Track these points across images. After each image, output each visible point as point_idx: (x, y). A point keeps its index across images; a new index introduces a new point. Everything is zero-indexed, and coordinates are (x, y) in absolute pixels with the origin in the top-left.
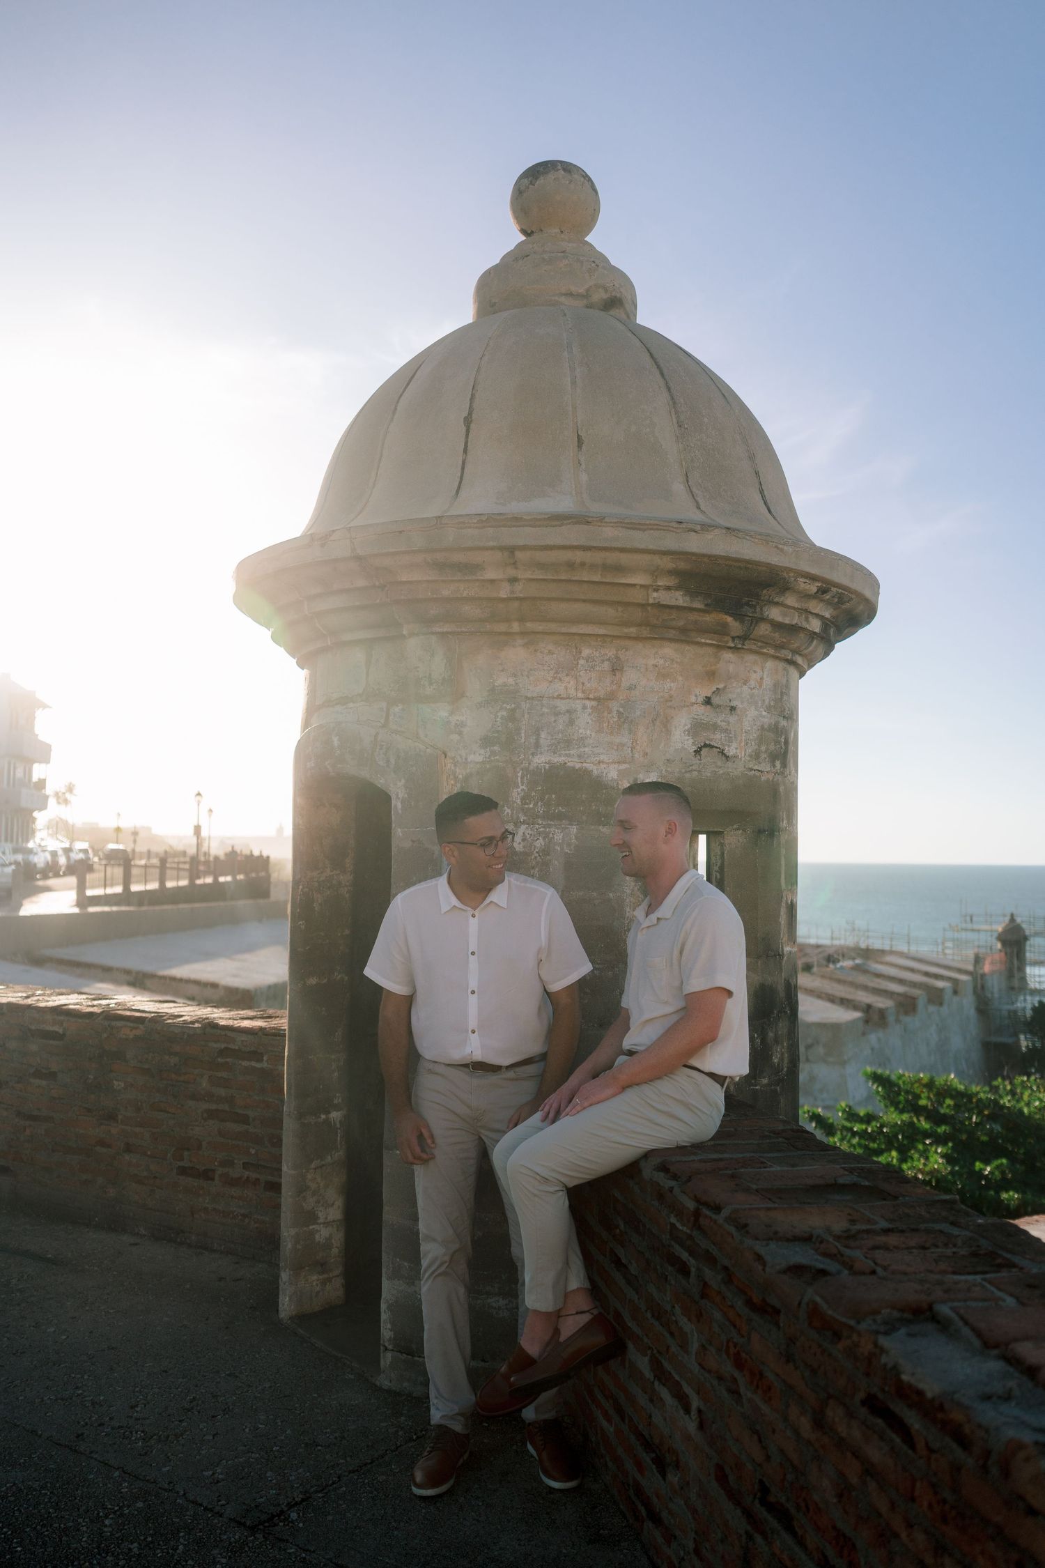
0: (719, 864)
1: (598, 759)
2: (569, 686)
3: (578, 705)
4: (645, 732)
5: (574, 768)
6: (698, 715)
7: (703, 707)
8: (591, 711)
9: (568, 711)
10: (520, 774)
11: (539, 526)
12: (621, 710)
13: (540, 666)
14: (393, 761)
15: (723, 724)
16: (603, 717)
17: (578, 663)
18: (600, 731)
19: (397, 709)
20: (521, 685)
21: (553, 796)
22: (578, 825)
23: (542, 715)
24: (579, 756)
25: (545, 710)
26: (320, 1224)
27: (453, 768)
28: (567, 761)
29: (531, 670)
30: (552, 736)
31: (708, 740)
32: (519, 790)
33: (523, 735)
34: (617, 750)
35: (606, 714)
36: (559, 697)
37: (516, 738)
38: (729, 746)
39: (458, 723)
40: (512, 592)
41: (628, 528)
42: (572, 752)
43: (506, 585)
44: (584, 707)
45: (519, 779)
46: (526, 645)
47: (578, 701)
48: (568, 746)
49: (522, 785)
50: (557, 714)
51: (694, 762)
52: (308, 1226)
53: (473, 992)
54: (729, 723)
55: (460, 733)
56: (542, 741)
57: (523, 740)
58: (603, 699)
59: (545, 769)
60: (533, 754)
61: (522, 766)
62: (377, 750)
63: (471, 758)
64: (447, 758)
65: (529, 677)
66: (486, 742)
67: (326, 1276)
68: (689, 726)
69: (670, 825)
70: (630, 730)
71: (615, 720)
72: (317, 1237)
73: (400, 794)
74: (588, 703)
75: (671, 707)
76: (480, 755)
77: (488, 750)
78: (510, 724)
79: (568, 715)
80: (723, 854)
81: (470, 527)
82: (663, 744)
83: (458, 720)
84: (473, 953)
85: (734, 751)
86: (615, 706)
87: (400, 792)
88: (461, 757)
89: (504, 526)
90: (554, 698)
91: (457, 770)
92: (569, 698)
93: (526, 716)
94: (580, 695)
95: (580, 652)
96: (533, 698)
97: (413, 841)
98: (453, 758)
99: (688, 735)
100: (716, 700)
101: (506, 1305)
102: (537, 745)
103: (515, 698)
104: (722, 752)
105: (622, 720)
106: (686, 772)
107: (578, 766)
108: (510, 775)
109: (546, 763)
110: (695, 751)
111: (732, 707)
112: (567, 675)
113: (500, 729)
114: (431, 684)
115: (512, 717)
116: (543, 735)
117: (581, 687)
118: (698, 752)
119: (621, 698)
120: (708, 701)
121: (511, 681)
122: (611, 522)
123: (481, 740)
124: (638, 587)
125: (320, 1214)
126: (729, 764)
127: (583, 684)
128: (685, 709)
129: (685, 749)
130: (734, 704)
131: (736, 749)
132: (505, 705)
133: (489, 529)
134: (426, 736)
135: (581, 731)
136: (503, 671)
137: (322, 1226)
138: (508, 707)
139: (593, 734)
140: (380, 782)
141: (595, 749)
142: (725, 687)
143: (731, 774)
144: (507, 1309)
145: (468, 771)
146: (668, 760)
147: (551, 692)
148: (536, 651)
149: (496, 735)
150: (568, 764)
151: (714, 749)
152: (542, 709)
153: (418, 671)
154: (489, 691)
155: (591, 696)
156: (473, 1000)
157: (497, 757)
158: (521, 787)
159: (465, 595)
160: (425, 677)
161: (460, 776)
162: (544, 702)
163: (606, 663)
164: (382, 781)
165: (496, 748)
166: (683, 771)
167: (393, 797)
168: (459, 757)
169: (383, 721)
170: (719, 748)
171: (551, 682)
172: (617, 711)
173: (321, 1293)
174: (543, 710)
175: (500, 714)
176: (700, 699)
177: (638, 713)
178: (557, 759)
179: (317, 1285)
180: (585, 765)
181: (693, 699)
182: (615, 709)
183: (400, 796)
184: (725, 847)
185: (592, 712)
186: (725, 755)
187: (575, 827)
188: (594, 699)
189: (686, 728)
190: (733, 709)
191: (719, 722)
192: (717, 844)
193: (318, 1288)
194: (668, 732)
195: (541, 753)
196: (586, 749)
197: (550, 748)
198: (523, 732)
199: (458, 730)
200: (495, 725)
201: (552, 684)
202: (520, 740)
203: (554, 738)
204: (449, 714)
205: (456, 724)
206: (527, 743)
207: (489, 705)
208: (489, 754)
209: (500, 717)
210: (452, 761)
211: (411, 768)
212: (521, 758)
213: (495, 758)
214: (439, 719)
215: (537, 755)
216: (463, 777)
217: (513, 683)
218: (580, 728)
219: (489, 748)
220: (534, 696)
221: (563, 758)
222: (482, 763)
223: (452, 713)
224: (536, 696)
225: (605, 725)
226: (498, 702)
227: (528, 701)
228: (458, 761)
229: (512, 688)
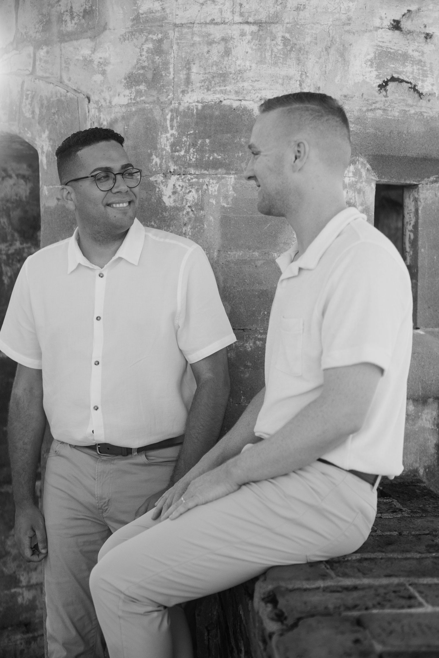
0: (413, 223)
1: (260, 95)
2: (225, 8)
3: (235, 31)
4: (317, 62)
5: (230, 107)
6: (383, 42)
7: (390, 33)
8: (250, 37)
9: (223, 39)
10: (169, 117)
12: (287, 35)
14: (37, 111)
15: (416, 54)
16: (265, 45)
18: (262, 61)
19: (42, 53)
20: (168, 11)
21: (208, 141)
22: (236, 174)
23: (193, 45)
24: (237, 93)
25: (197, 39)
26: (23, 587)
27: (97, 114)
28: (222, 99)
30: (205, 69)
31: (397, 73)
32: (168, 135)
33: (171, 70)
34: (283, 85)
35: (268, 41)
36: (213, 22)
37: (164, 75)
38: (423, 81)
39: (101, 61)
42: (228, 88)
44: (243, 34)
45: (168, 122)
47: (235, 27)
48: (224, 81)
49: (172, 129)
50: (210, 43)
51: (377, 99)
52: (9, 589)
53: (97, 363)
54: (423, 53)
55: (104, 73)
56: (193, 77)
57: (172, 76)
58: (265, 23)
59: (197, 109)
60: (183, 92)
61: (171, 107)
62: (24, 100)
63: (116, 101)
64: (91, 102)
66: (131, 80)
67: (31, 635)
68: (372, 55)
70: (299, 60)
71: (280, 47)
72: (20, 600)
73: (44, 147)
74: (247, 28)
75: (348, 32)
76: (124, 96)
77: (133, 90)
78: (157, 57)
79: (223, 43)
80: (417, 210)
82: (338, 78)
83: (101, 58)
84: (98, 318)
85: (430, 88)
86: (279, 31)
87: (44, 145)
88: (105, 100)
90: (206, 23)
91: (102, 116)
92: (224, 23)
93: (175, 47)
94: (238, 19)
96: (182, 25)
98: (97, 102)
99: (371, 66)
100: (406, 25)
102: (188, 81)
103: (162, 26)
104: (414, 89)
105: (289, 48)
106: (368, 110)
107: (235, 104)
108: (158, 118)
109: (198, 102)
110: (379, 86)
111: (428, 34)
113: (146, 64)
114: (72, 18)
115: (158, 50)
116: (195, 69)
117: (238, 9)
118: (383, 86)
119: (287, 20)
120: (396, 26)
121: (157, 6)
123: (125, 79)
125: (22, 578)
126: (423, 102)
127: (241, 5)
128: (368, 34)
129: (367, 83)
130: (429, 30)
131: (433, 85)
132: (151, 36)
134: (70, 80)
135: (238, 62)
137: (24, 589)
138: (155, 37)
139: (254, 65)
140: (27, 136)
141: (255, 84)
142: (419, 9)
143: (425, 114)
145: (113, 116)
146: (345, 96)
147: (202, 17)
149: (141, 72)
150: (224, 102)
151: (404, 84)
152: (192, 38)
154: (133, 20)
155: (251, 20)
156: (97, 370)
157: (143, 98)
158: (171, 132)
160: (67, 11)
162: (195, 29)
164: (29, 135)
165: (142, 87)
166: (364, 109)
167: (39, 152)
168: (102, 101)
169: (30, 69)
170: (411, 83)
172: (283, 37)
173: (26, 651)
174: (195, 39)
175: (145, 47)
176: (387, 23)
177: (308, 39)
178: (211, 97)
179: (21, 644)
180: (243, 103)
181: (377, 22)
182: (280, 34)
183: (45, 149)
184: (419, 203)
185: (252, 39)
186: (418, 92)
187: (232, 176)
188: (255, 23)
189: (368, 57)
190: (428, 36)
191: (410, 52)
192: (412, 200)
193: (22, 647)
194: (345, 62)
195: (192, 91)
196: (246, 84)
197: (203, 84)
198: (171, 66)
199: (100, 69)
200: (140, 60)
201: (204, 7)
202: (168, 76)
203: (207, 71)
204: (91, 51)
205: (99, 62)
206: (176, 80)
207: (133, 37)
208: (134, 94)
209: (145, 50)
210: (96, 106)
211: (53, 117)
212: (169, 97)
213: (142, 99)
214: (81, 58)
215: (188, 93)
216: (107, 124)
217: (159, 8)
218: (237, 59)
219: (134, 87)
220: (183, 23)
221: (218, 96)
222: (128, 105)
223: (94, 50)
224: (186, 22)
225: (268, 54)
226: (143, 32)
227: (177, 29)
228: (102, 105)
229: (158, 14)
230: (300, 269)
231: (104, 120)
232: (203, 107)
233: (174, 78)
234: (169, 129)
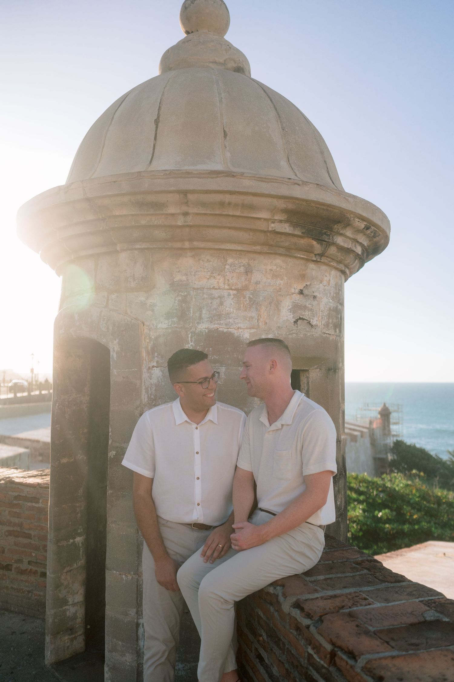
0: (306, 389)
1: (238, 326)
2: (220, 281)
3: (225, 293)
4: (265, 310)
5: (223, 332)
6: (296, 300)
7: (299, 296)
8: (233, 296)
9: (219, 297)
10: (190, 336)
11: (203, 178)
12: (251, 296)
13: (202, 269)
14: (111, 328)
15: (310, 306)
16: (240, 300)
17: (225, 267)
18: (239, 309)
19: (113, 296)
20: (190, 281)
21: (211, 349)
22: (226, 366)
23: (203, 299)
24: (226, 324)
25: (205, 296)
26: (70, 605)
27: (148, 332)
28: (218, 328)
29: (196, 271)
30: (209, 312)
31: (302, 315)
32: (189, 345)
33: (192, 311)
34: (249, 321)
35: (242, 299)
36: (214, 288)
37: (187, 314)
38: (313, 319)
40: (185, 222)
41: (258, 181)
42: (222, 322)
43: (181, 217)
44: (229, 295)
45: (189, 338)
46: (193, 256)
47: (225, 291)
48: (219, 318)
49: (191, 342)
50: (213, 299)
51: (293, 329)
52: (62, 607)
53: (198, 479)
54: (312, 305)
55: (153, 310)
56: (203, 315)
57: (192, 315)
58: (241, 289)
59: (205, 332)
60: (198, 323)
61: (191, 330)
62: (102, 321)
63: (160, 326)
64: (145, 326)
65: (195, 276)
66: (168, 315)
67: (73, 636)
68: (291, 307)
69: (273, 362)
70: (257, 308)
71: (247, 302)
72: (68, 613)
73: (115, 348)
74: (231, 292)
75: (280, 295)
76: (165, 323)
78: (184, 305)
79: (219, 299)
80: (308, 383)
81: (159, 178)
82: (276, 318)
83: (151, 303)
84: (197, 453)
85: (316, 322)
86: (247, 294)
87: (115, 347)
88: (153, 324)
89: (181, 177)
90: (210, 289)
91: (151, 333)
92: (220, 289)
93: (194, 300)
94: (226, 287)
95: (227, 261)
96: (197, 289)
97: (124, 377)
98: (148, 326)
99: (290, 312)
100: (306, 292)
102: (200, 318)
103: (187, 288)
104: (309, 323)
105: (252, 302)
106: (289, 334)
107: (225, 330)
108: (184, 336)
109: (206, 328)
110: (294, 322)
111: (314, 296)
112: (219, 275)
113: (177, 307)
114: (134, 280)
115: (184, 300)
116: (204, 312)
117: (227, 282)
118: (296, 322)
119: (251, 289)
120: (301, 292)
121: (184, 278)
122: (247, 177)
123: (165, 314)
124: (262, 220)
125: (69, 600)
126: (313, 330)
127: (228, 280)
128: (289, 296)
129: (289, 320)
130: (315, 294)
131: (317, 321)
132: (180, 293)
133: (171, 179)
134: (132, 312)
135: (227, 309)
136: (179, 272)
137: (71, 606)
138: (183, 294)
139: (235, 311)
140: (103, 341)
141: (235, 320)
142: (311, 284)
143: (314, 336)
145: (158, 334)
146: (279, 327)
147: (208, 285)
148: (199, 260)
149: (175, 311)
150: (220, 329)
151: (305, 321)
152: (203, 295)
153: (126, 273)
154: (170, 284)
155: (233, 288)
157: (176, 325)
158: (191, 344)
159: (155, 223)
160: (131, 276)
161: (153, 337)
162: (204, 291)
163: (242, 268)
165: (175, 319)
166: (288, 333)
167: (111, 350)
168: (151, 325)
169: (105, 304)
170: (308, 320)
171: (209, 279)
172: (249, 297)
173: (70, 647)
174: (204, 296)
175: (177, 299)
176: (297, 291)
177: (261, 298)
178: (213, 326)
179: (68, 642)
180: (229, 330)
181: (293, 291)
182: (248, 296)
183: (116, 349)
184: (309, 379)
185: (234, 298)
186: (311, 325)
187: (223, 368)
188: (235, 290)
189: (289, 308)
190: (315, 297)
191: (307, 305)
192: (305, 377)
193: (68, 644)
194: (279, 310)
195: (203, 323)
196: (231, 320)
197: (208, 319)
198: (192, 309)
199: (151, 308)
200: (174, 305)
201: (209, 280)
202: (190, 315)
203: (211, 313)
204: (146, 298)
205: (150, 305)
206: (194, 316)
207: (170, 293)
208: (171, 323)
209: (177, 300)
210: (147, 328)
211: (122, 332)
212: (190, 325)
213: (175, 325)
214: (139, 302)
215: (201, 324)
216: (154, 337)
217: (185, 279)
218: (226, 307)
219: (170, 319)
220: (198, 287)
221: (216, 326)
222: (167, 328)
223: (147, 298)
224: (200, 287)
225: (242, 305)
226: (176, 291)
227: (195, 291)
228: (151, 327)
229: (185, 282)
230: (282, 425)
231: (152, 335)
232: (209, 331)
233: (193, 316)
234: (190, 342)
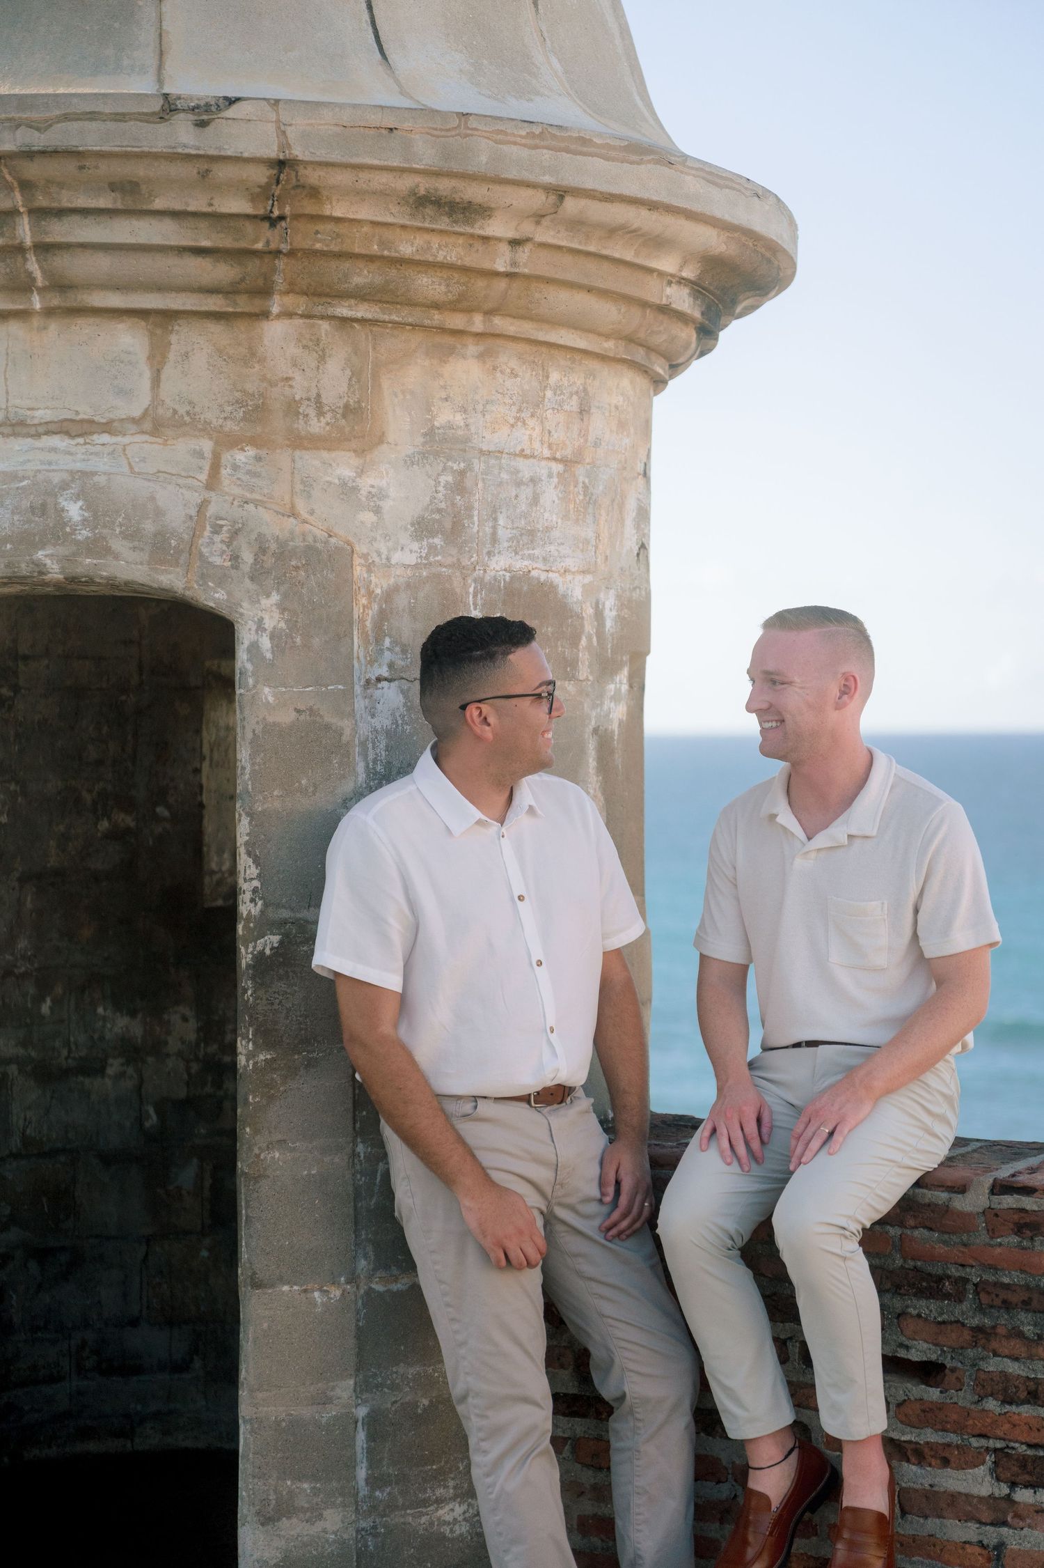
1: (563, 565)
2: (534, 435)
3: (542, 469)
4: (606, 520)
5: (538, 580)
8: (556, 480)
9: (532, 480)
10: (471, 590)
11: (613, 159)
12: (586, 481)
13: (500, 396)
14: (248, 557)
16: (569, 492)
17: (545, 395)
20: (473, 429)
23: (500, 484)
24: (545, 559)
25: (505, 476)
27: (366, 575)
28: (530, 568)
29: (488, 402)
30: (513, 521)
31: (643, 535)
33: (476, 519)
34: (581, 551)
35: (571, 487)
36: (522, 454)
37: (466, 525)
39: (373, 490)
40: (514, 263)
41: (708, 181)
42: (536, 552)
43: (504, 248)
44: (550, 476)
45: (471, 597)
46: (481, 357)
47: (544, 463)
48: (531, 541)
50: (519, 484)
51: (636, 574)
53: (540, 963)
55: (377, 511)
56: (500, 532)
57: (476, 529)
58: (570, 461)
59: (504, 580)
60: (489, 553)
61: (475, 574)
62: (207, 534)
63: (397, 557)
64: (355, 555)
65: (484, 415)
66: (422, 528)
69: (846, 680)
70: (594, 516)
71: (580, 497)
74: (553, 466)
75: (624, 479)
76: (411, 551)
77: (425, 543)
78: (459, 498)
79: (531, 485)
81: (515, 143)
82: (618, 542)
83: (373, 486)
84: (521, 898)
86: (580, 474)
87: (266, 617)
88: (379, 554)
89: (568, 151)
90: (515, 455)
91: (373, 578)
92: (533, 456)
93: (480, 485)
94: (547, 453)
95: (548, 377)
96: (488, 453)
97: (298, 711)
98: (365, 556)
101: (464, 1513)
102: (494, 539)
103: (465, 451)
105: (587, 498)
107: (543, 577)
108: (458, 590)
112: (532, 416)
113: (443, 505)
114: (320, 413)
115: (459, 487)
116: (501, 522)
117: (546, 438)
118: (638, 556)
119: (587, 461)
120: (645, 470)
121: (459, 419)
122: (692, 168)
123: (413, 525)
127: (549, 432)
128: (634, 483)
129: (633, 549)
132: (450, 464)
133: (545, 151)
135: (545, 515)
136: (446, 399)
138: (455, 467)
139: (559, 521)
141: (560, 548)
144: (465, 1520)
145: (392, 581)
146: (621, 570)
147: (512, 444)
148: (495, 368)
149: (437, 516)
150: (534, 573)
151: (645, 551)
152: (499, 473)
153: (291, 386)
154: (425, 435)
155: (558, 455)
157: (439, 558)
159: (440, 258)
160: (309, 399)
161: (378, 591)
162: (503, 461)
163: (575, 397)
165: (438, 541)
166: (631, 592)
167: (241, 624)
168: (374, 555)
169: (202, 477)
171: (512, 426)
172: (583, 482)
174: (502, 475)
175: (443, 479)
177: (601, 487)
178: (520, 564)
181: (639, 466)
182: (581, 479)
183: (269, 624)
185: (558, 483)
188: (561, 460)
189: (634, 515)
194: (622, 522)
195: (499, 553)
196: (552, 548)
197: (510, 543)
198: (476, 513)
199: (372, 504)
200: (435, 498)
201: (514, 430)
202: (472, 528)
203: (515, 526)
204: (355, 472)
205: (370, 492)
206: (481, 534)
207: (425, 461)
208: (426, 551)
209: (442, 484)
210: (363, 562)
211: (294, 573)
212: (473, 559)
213: (437, 558)
214: (336, 481)
215: (494, 555)
216: (383, 592)
217: (462, 424)
218: (545, 511)
219: (425, 540)
220: (490, 450)
221: (526, 563)
222: (416, 566)
223: (361, 472)
224: (494, 450)
225: (572, 506)
226: (439, 456)
227: (482, 459)
228: (373, 562)
229: (460, 432)
230: (849, 836)
231: (376, 586)
232: (512, 578)
233: (478, 532)
234: (472, 608)
